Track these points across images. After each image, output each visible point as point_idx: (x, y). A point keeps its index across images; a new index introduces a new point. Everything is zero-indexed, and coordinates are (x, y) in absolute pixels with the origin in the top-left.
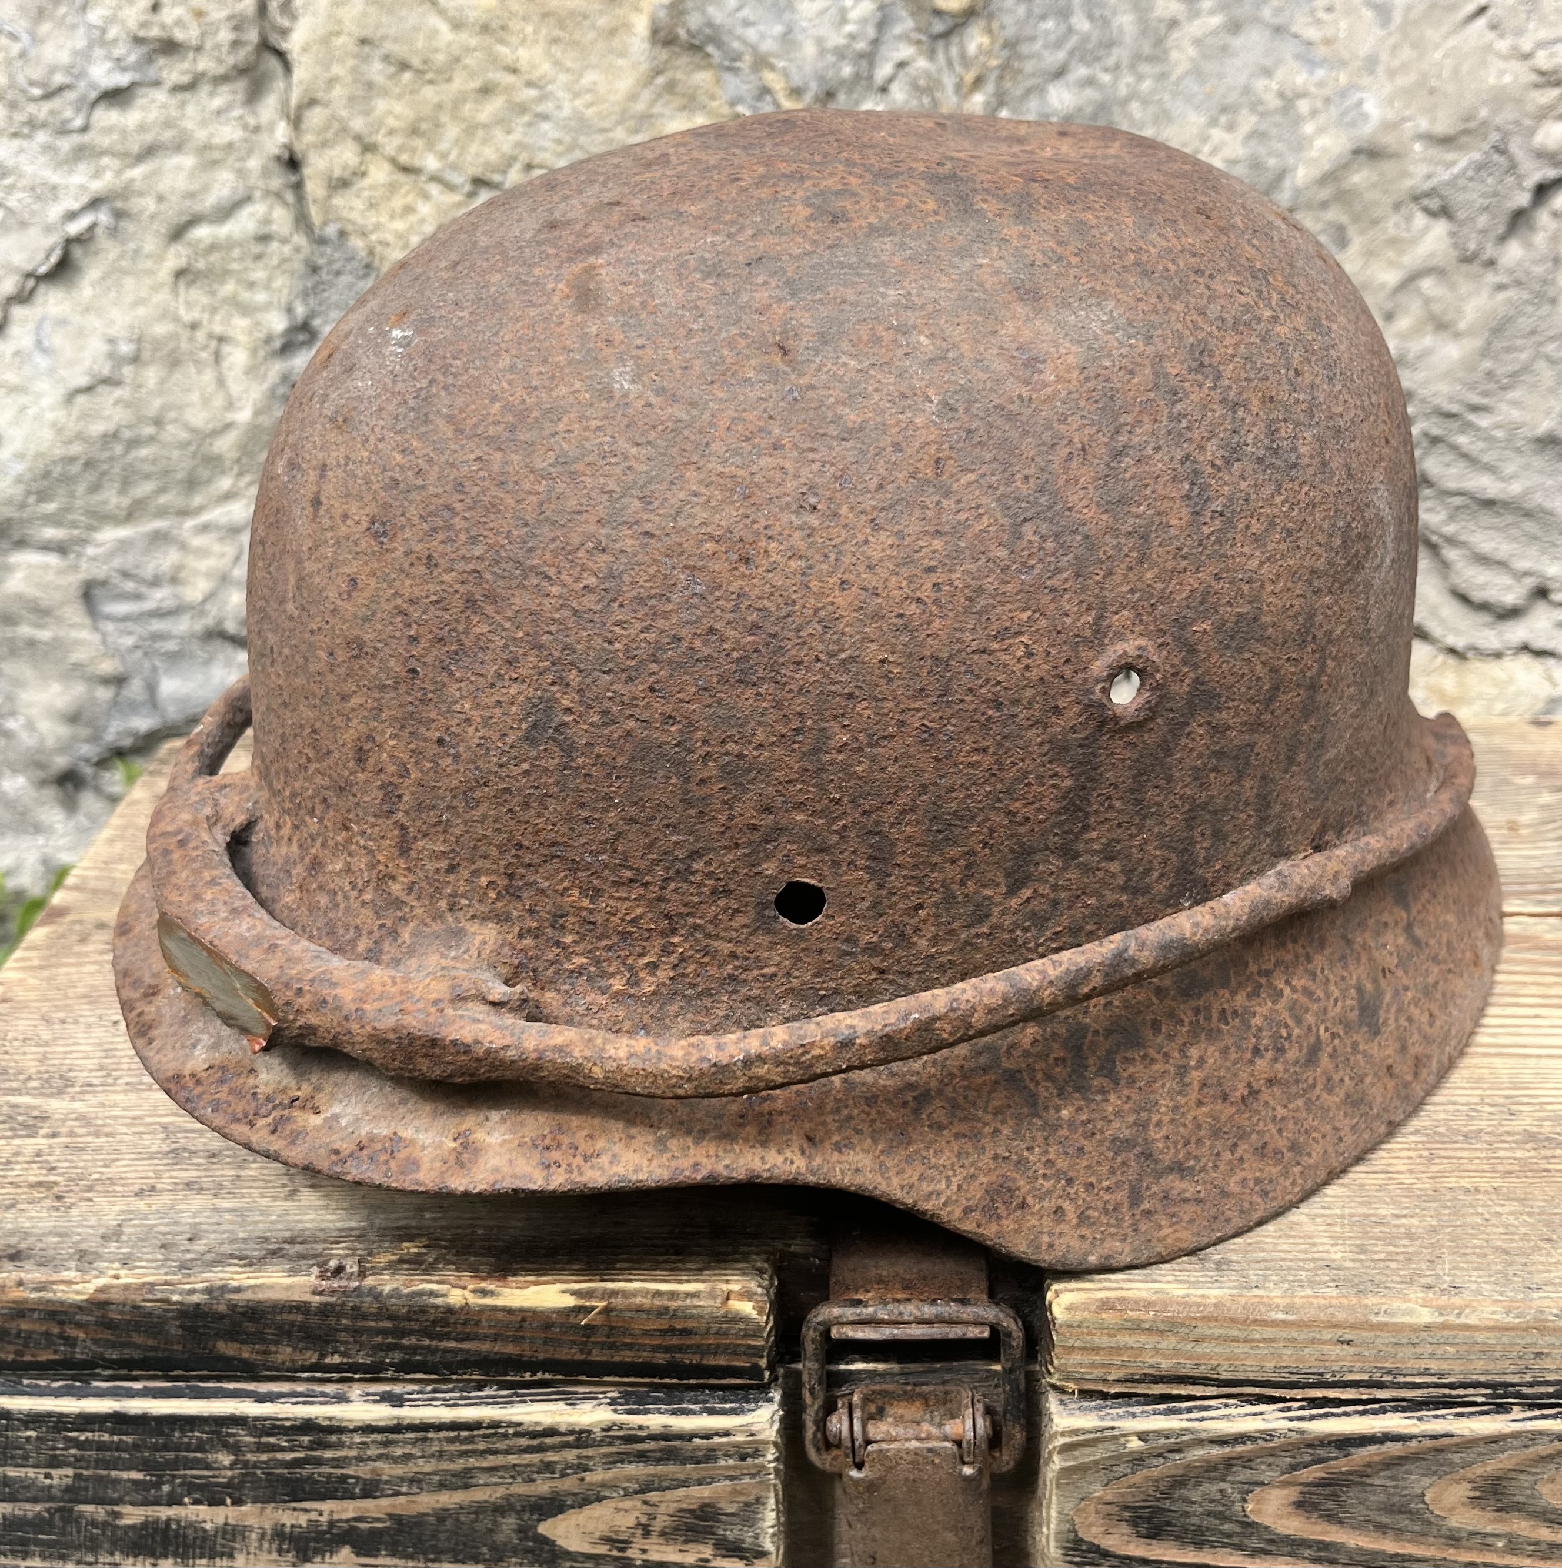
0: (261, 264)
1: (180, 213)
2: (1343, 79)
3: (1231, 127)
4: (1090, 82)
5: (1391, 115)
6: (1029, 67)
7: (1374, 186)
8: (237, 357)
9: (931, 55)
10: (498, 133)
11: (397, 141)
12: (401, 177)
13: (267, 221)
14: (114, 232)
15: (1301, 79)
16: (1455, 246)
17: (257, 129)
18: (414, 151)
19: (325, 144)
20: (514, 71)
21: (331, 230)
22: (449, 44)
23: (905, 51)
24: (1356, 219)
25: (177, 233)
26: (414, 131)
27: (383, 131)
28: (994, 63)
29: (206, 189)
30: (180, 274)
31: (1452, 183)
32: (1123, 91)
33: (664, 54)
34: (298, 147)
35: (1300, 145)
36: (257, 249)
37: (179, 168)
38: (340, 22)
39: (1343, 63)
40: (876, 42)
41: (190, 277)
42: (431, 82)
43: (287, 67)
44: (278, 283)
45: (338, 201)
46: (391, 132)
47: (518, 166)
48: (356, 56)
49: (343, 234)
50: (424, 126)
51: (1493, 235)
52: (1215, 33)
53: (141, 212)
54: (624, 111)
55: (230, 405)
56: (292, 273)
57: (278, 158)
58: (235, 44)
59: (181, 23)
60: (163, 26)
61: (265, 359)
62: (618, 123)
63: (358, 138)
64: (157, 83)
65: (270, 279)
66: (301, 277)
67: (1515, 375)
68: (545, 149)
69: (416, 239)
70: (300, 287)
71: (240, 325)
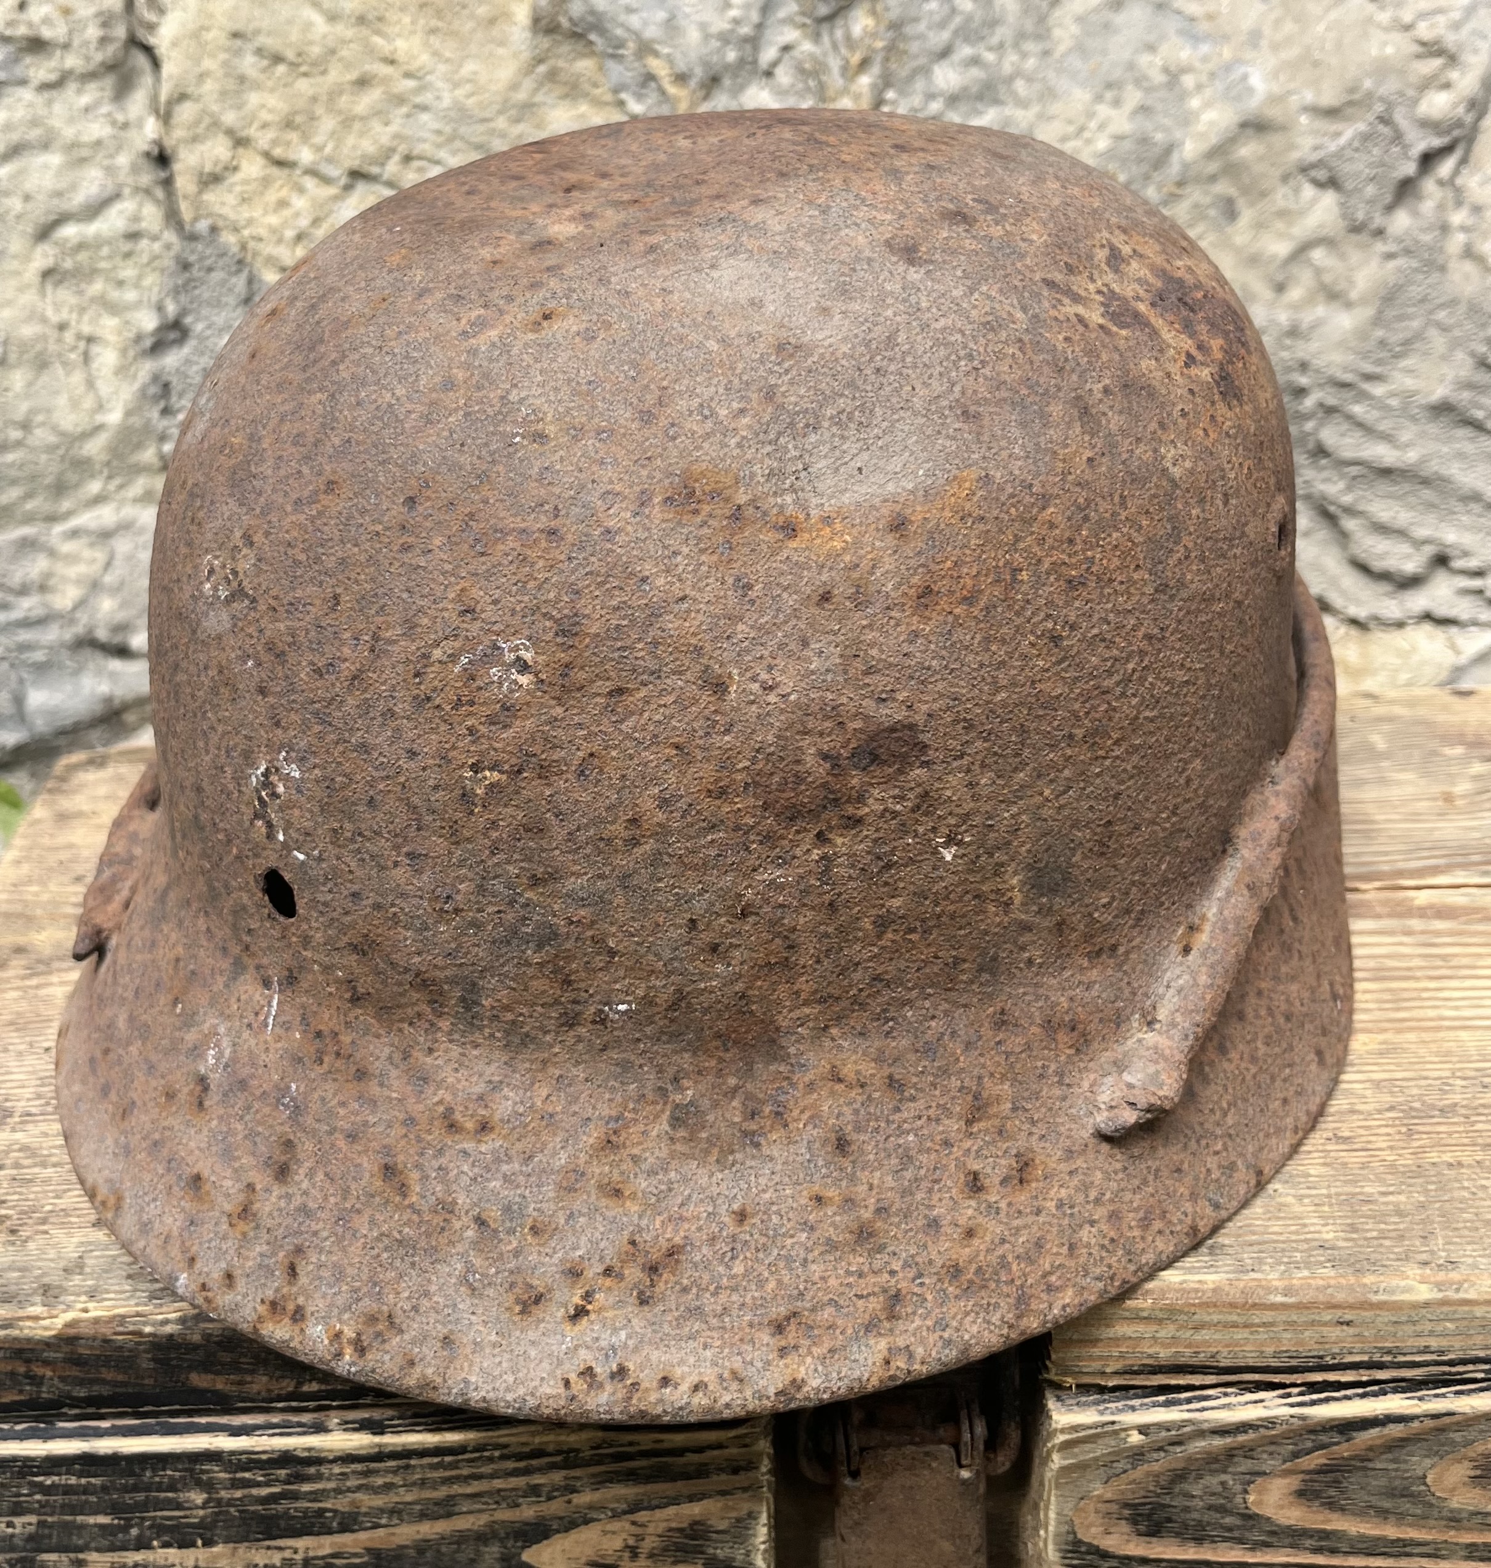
0: (130, 262)
1: (48, 212)
2: (1227, 53)
3: (1117, 103)
4: (975, 61)
5: (1276, 89)
6: (914, 47)
7: (1262, 159)
8: (107, 358)
9: (816, 37)
10: (376, 126)
11: (270, 134)
12: (275, 171)
13: (136, 218)
15: (1185, 54)
16: (1344, 216)
17: (125, 126)
18: (288, 144)
19: (195, 139)
20: (392, 62)
21: (203, 226)
22: (325, 37)
23: (790, 35)
24: (1245, 191)
25: (44, 233)
26: (289, 124)
27: (255, 125)
28: (880, 44)
29: (74, 187)
30: (47, 274)
31: (1339, 154)
32: (1007, 68)
33: (545, 42)
34: (169, 143)
35: (1187, 120)
36: (126, 247)
37: (46, 166)
38: (211, 16)
39: (1226, 38)
40: (760, 26)
41: (58, 277)
42: (305, 75)
43: (156, 63)
44: (148, 281)
45: (210, 197)
46: (265, 126)
47: (396, 158)
48: (227, 50)
49: (214, 229)
50: (299, 119)
51: (1380, 207)
52: (1096, 10)
53: (7, 212)
54: (506, 101)
55: (100, 407)
56: (162, 271)
57: (148, 154)
58: (103, 41)
59: (46, 21)
60: (30, 24)
61: (135, 359)
62: (500, 112)
63: (230, 132)
64: (23, 82)
65: (140, 277)
66: (171, 275)
67: (1407, 343)
68: (425, 141)
69: (290, 234)
70: (171, 285)
71: (109, 324)
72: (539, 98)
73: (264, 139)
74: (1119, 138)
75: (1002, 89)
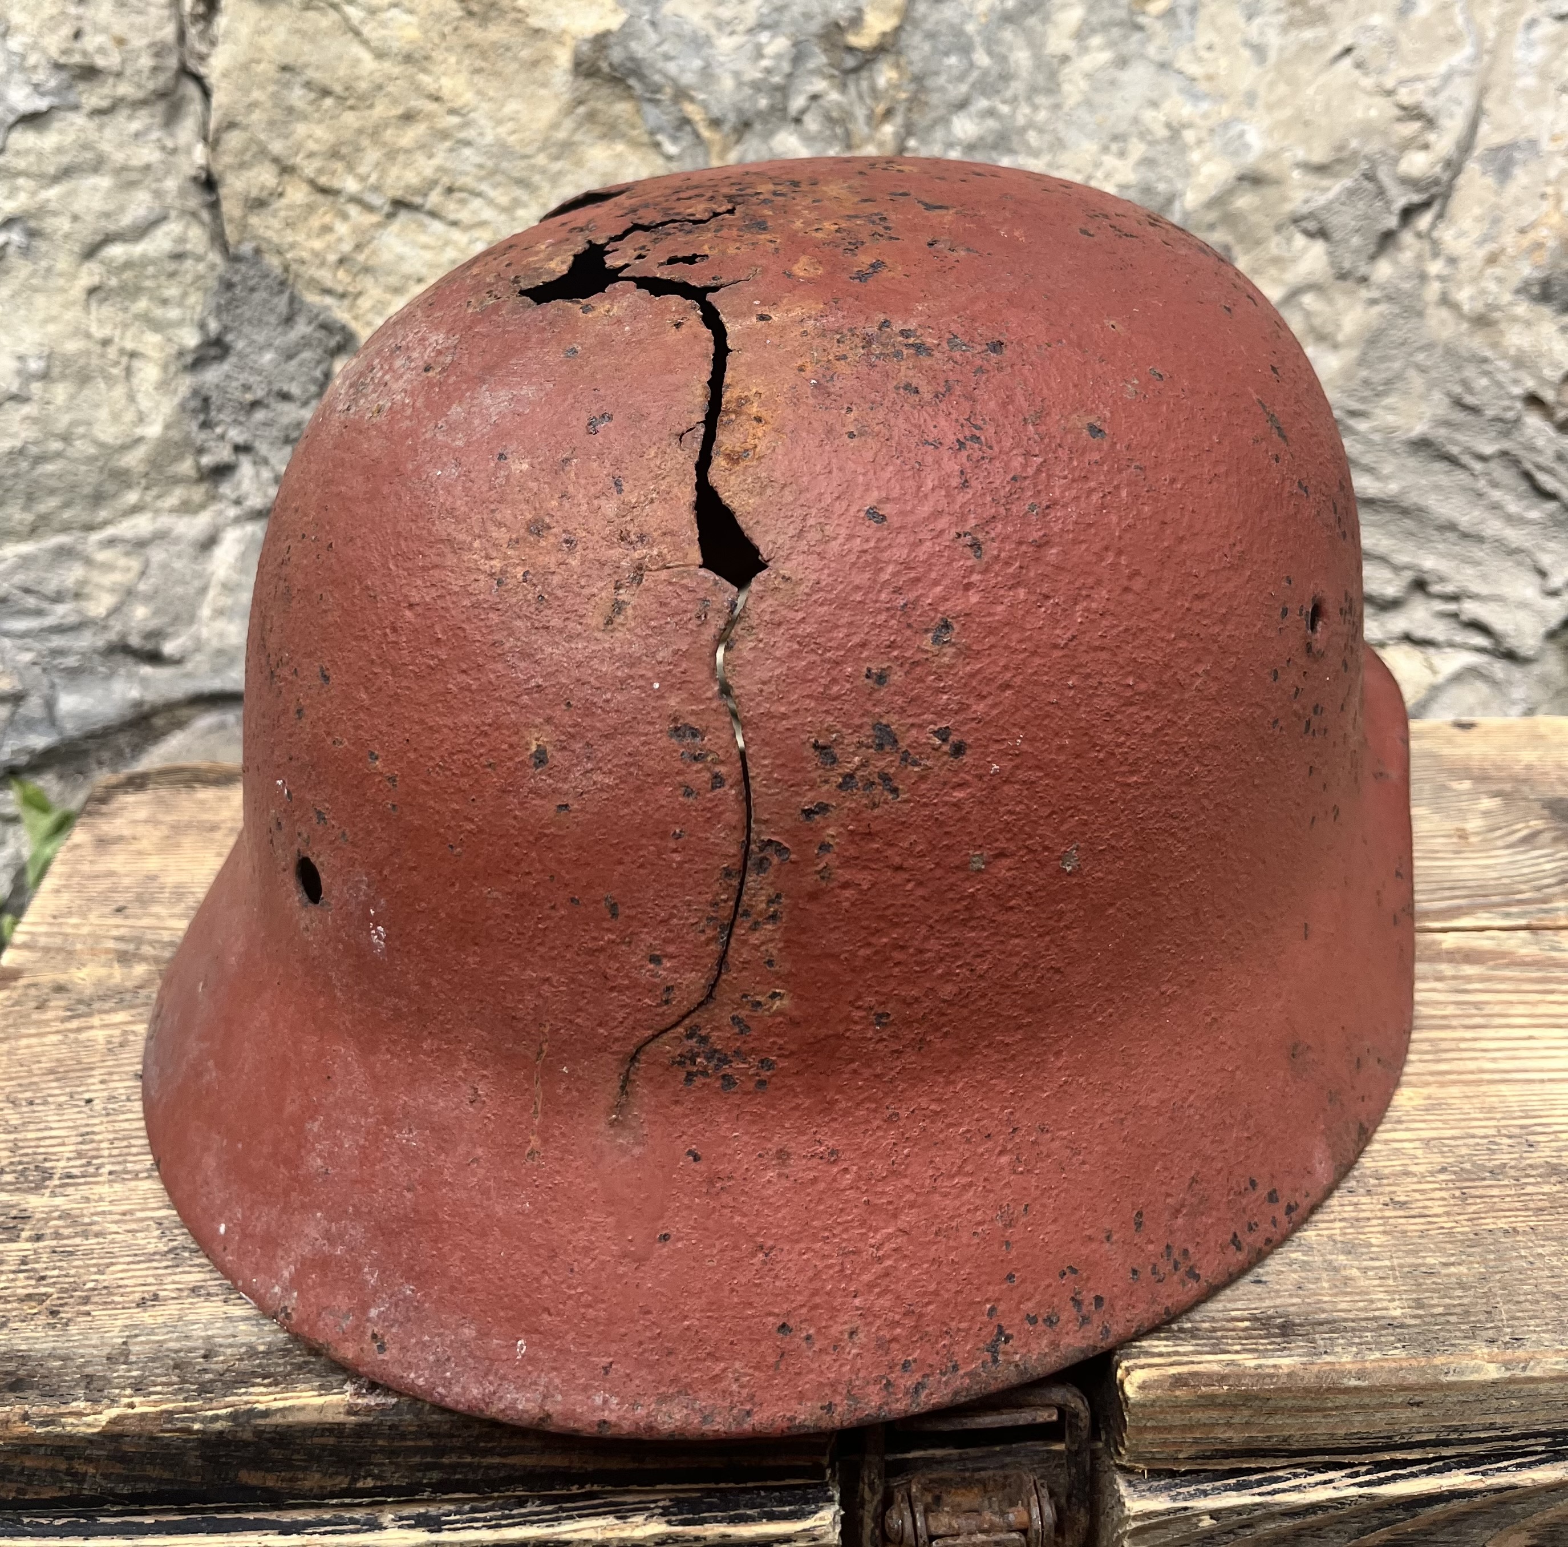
0: (174, 282)
1: (95, 232)
2: (1225, 111)
3: (1122, 154)
4: (991, 113)
5: (1271, 146)
6: (934, 99)
7: (1257, 209)
8: (149, 373)
9: (843, 88)
10: (420, 158)
11: (317, 163)
12: (319, 198)
13: (182, 240)
14: (25, 251)
15: (1186, 110)
16: (1332, 264)
17: (174, 151)
18: (333, 173)
19: (242, 166)
20: (437, 98)
21: (246, 248)
22: (372, 73)
23: (817, 85)
24: (1241, 239)
25: (91, 252)
27: (301, 155)
28: (903, 95)
29: (122, 209)
30: (92, 291)
31: (1328, 207)
32: (1020, 121)
33: (585, 85)
34: (216, 169)
35: (1188, 172)
36: (171, 266)
37: (95, 189)
38: (261, 49)
39: (1224, 97)
40: (790, 77)
41: (102, 295)
42: (352, 108)
43: (206, 93)
44: (191, 300)
45: (254, 220)
46: (311, 155)
47: (439, 189)
48: (277, 82)
49: (258, 252)
50: (344, 150)
51: (1364, 255)
52: (1102, 68)
53: (55, 232)
54: (546, 139)
55: (141, 419)
56: (206, 290)
57: (195, 179)
58: (156, 70)
59: (101, 50)
60: (85, 53)
61: (177, 373)
63: (276, 160)
64: (76, 107)
65: (184, 296)
66: (214, 294)
70: (214, 305)
71: (151, 342)
73: (309, 169)
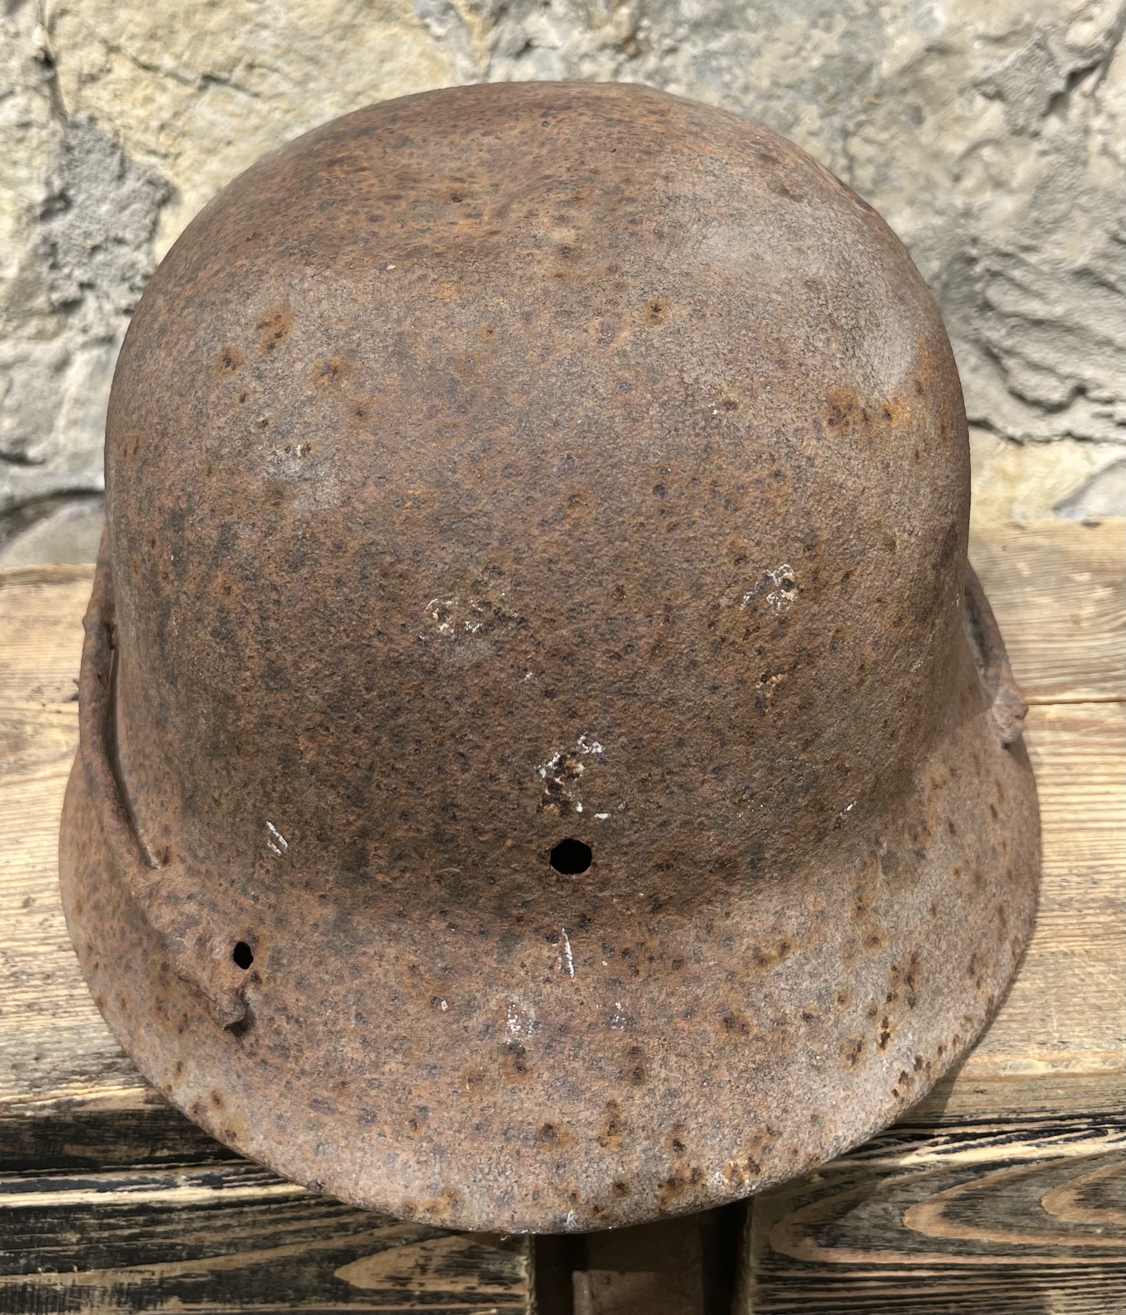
0: (22, 146)
3: (828, 28)
5: (955, 21)
7: (943, 76)
8: (4, 224)
10: (225, 39)
11: (138, 44)
12: (141, 73)
13: (27, 111)
16: (1008, 122)
17: (18, 35)
18: (152, 52)
19: (75, 46)
21: (82, 117)
24: (930, 101)
26: (152, 36)
27: (125, 36)
31: (1004, 73)
34: (53, 50)
35: (884, 44)
36: (19, 134)
44: (37, 162)
45: (88, 92)
46: (132, 37)
47: (241, 66)
49: (92, 119)
50: (160, 32)
51: (1036, 114)
56: (49, 153)
57: (36, 59)
61: (28, 225)
62: (327, 32)
63: (104, 42)
65: (30, 159)
66: (57, 156)
67: (1056, 221)
68: (265, 52)
69: (155, 124)
70: (57, 164)
71: (5, 197)
72: (359, 20)
73: (132, 48)
74: (829, 57)
75: (736, 16)
